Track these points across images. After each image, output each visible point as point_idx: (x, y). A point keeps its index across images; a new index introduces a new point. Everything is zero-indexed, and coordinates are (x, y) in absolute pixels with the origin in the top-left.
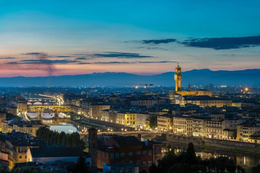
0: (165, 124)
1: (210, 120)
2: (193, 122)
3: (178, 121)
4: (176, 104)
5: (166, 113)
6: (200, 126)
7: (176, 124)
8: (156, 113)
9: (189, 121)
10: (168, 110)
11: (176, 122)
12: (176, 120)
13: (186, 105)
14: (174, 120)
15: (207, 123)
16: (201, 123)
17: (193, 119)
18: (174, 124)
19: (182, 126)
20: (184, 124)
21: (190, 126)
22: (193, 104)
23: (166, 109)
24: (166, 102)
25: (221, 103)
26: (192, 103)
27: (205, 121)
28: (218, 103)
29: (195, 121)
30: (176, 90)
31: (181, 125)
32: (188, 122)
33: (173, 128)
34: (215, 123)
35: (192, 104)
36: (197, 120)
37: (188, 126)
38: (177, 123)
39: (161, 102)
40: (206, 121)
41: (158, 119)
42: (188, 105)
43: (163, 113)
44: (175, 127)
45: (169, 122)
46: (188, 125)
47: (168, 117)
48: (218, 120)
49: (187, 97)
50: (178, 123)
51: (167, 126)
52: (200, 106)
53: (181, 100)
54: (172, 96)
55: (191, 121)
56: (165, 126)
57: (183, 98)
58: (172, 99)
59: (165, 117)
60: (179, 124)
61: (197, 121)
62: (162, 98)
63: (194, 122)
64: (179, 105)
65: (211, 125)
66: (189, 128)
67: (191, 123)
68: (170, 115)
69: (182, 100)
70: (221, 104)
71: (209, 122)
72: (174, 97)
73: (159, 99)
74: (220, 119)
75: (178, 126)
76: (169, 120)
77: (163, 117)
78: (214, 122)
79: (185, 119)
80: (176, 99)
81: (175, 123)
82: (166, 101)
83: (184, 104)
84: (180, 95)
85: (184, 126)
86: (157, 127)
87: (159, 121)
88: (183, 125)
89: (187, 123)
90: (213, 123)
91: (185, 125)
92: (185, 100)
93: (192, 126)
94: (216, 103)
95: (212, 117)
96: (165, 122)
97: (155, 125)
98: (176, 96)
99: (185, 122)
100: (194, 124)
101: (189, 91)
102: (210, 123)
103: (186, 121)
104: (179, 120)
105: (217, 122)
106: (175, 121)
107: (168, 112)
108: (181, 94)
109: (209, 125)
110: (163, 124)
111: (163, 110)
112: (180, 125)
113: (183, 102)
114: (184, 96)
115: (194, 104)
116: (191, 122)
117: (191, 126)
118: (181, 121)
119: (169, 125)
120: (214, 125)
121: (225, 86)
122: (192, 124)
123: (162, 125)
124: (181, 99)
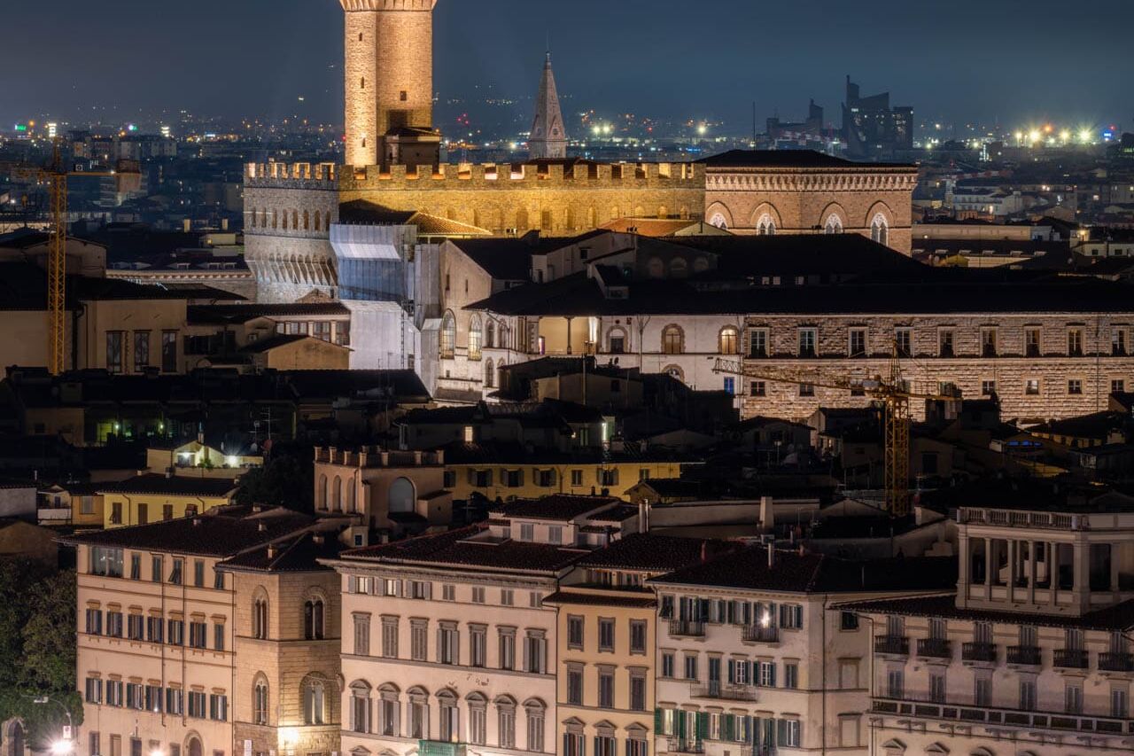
0: (206, 673)
1: (947, 609)
2: (660, 634)
3: (419, 624)
4: (355, 363)
5: (209, 504)
6: (775, 703)
7: (377, 673)
8: (45, 514)
9: (591, 615)
10: (233, 461)
11: (376, 647)
12: (376, 606)
13: (516, 381)
14: (350, 603)
15: (894, 645)
16: (798, 646)
17: (663, 590)
18: (353, 669)
19: (477, 699)
20: (506, 668)
21: (606, 701)
22: (626, 362)
23: (211, 442)
24: (194, 345)
25: (1076, 352)
26: (618, 347)
27: (849, 623)
28: (1033, 351)
29: (695, 621)
30: (361, 155)
31: (465, 682)
32: (576, 637)
33: (336, 733)
34: (1027, 655)
35: (612, 370)
36: (717, 595)
37: (575, 698)
38: (390, 653)
39: (116, 334)
40: (876, 624)
41: (92, 592)
42: (545, 388)
43: (156, 506)
44: (360, 727)
45: (260, 635)
46: (575, 682)
47: (256, 562)
48: (1070, 601)
49: (540, 263)
50: (419, 656)
51: (243, 709)
52: (747, 408)
53: (438, 310)
54: (293, 245)
55: (622, 618)
56: (201, 705)
57: (471, 281)
58: (288, 290)
59: (210, 563)
60: (436, 678)
61: (729, 614)
62: (139, 277)
63: (683, 631)
64: (404, 383)
65: (960, 679)
66: (590, 733)
67: (622, 655)
68: (275, 526)
69: (455, 303)
70: (1080, 371)
71: (917, 627)
72: (329, 267)
73: (85, 289)
74: (1099, 580)
75: (417, 711)
76: (261, 609)
77: (169, 560)
78: (1006, 635)
79: (522, 595)
80: (355, 293)
81: (362, 651)
82: (194, 316)
83: (477, 370)
84: (425, 225)
85: (507, 703)
86: (78, 720)
87: (112, 625)
88: (497, 685)
89: (559, 653)
90: (982, 652)
91: (525, 687)
92: (495, 304)
93: (637, 703)
94: (989, 352)
95: (977, 560)
96: (199, 643)
97: (44, 686)
98: (356, 247)
99: (535, 643)
100: (668, 670)
101: (555, 172)
102: (937, 648)
103: (550, 621)
104: (434, 611)
105: (1051, 639)
106: (362, 618)
107: (248, 488)
108: (439, 216)
109: (916, 676)
110: (173, 674)
111: (158, 460)
112: (449, 694)
113: (474, 339)
114: (476, 249)
115: (652, 366)
116: (622, 635)
117: (622, 696)
118: (465, 614)
119: (260, 694)
120: (1006, 683)
121: (1085, 136)
122: (649, 659)
123: (156, 698)
124: (443, 285)
